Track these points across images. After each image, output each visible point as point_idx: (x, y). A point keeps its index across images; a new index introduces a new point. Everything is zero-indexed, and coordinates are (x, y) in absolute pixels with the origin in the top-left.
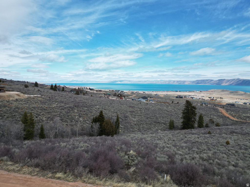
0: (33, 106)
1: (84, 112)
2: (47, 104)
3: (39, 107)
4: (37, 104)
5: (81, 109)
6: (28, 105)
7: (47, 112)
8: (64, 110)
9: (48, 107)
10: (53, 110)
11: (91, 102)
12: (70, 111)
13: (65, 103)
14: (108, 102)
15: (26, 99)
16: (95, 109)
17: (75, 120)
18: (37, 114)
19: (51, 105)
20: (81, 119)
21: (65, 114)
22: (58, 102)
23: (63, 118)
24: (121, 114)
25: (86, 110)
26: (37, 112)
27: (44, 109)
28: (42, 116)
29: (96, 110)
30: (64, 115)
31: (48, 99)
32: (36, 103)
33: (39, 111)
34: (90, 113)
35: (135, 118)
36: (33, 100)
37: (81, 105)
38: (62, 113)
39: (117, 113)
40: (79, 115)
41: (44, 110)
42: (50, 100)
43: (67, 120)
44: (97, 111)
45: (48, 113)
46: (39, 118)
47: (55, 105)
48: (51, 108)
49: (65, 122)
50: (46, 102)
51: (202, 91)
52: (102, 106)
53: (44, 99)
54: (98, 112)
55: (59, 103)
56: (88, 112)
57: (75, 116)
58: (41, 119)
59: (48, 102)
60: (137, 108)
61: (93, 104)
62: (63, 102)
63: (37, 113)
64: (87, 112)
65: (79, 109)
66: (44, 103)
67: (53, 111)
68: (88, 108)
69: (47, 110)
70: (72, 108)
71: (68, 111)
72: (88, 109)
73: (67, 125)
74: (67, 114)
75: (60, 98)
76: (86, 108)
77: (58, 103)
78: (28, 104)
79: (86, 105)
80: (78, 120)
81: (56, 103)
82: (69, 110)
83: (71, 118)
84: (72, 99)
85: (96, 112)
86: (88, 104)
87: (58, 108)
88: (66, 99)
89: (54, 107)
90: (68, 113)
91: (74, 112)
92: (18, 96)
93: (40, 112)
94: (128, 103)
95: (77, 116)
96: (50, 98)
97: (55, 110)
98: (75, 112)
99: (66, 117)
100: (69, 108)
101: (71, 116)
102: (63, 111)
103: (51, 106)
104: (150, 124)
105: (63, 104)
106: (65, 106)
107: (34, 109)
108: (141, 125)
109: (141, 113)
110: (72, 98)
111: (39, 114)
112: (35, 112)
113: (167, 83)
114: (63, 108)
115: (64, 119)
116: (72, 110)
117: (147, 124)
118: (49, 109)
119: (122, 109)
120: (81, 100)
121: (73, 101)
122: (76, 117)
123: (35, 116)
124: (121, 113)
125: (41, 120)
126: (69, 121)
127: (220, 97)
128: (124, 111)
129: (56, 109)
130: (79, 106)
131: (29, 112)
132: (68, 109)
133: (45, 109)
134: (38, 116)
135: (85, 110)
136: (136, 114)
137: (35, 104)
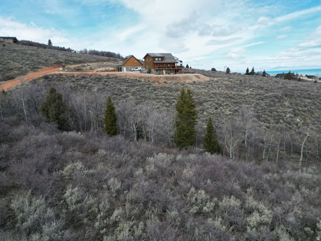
0: (214, 91)
1: (305, 106)
2: (235, 90)
3: (222, 94)
4: (220, 89)
5: (298, 102)
6: (208, 90)
7: (233, 102)
8: (263, 101)
9: (237, 94)
10: (245, 99)
11: (318, 89)
12: (275, 104)
13: (266, 90)
15: (206, 82)
17: (285, 119)
18: (217, 104)
19: (241, 91)
20: (298, 120)
21: (266, 107)
22: (254, 88)
23: (261, 114)
25: (309, 103)
26: (218, 101)
27: (230, 97)
28: (225, 107)
30: (262, 110)
31: (239, 83)
32: (219, 87)
33: (222, 99)
34: (317, 110)
36: (215, 83)
37: (299, 94)
38: (260, 106)
40: (294, 111)
41: (229, 99)
42: (241, 84)
43: (269, 118)
45: (236, 103)
46: (219, 110)
47: (249, 92)
48: (241, 95)
49: (265, 122)
50: (234, 87)
53: (232, 83)
55: (255, 90)
56: (313, 107)
57: (285, 112)
58: (223, 113)
59: (237, 86)
62: (263, 88)
63: (218, 102)
64: (310, 107)
65: (293, 100)
66: (232, 88)
67: (244, 100)
68: (314, 100)
69: (234, 98)
70: (280, 99)
71: (272, 103)
72: (314, 101)
73: (267, 127)
74: (269, 108)
75: (257, 82)
76: (309, 101)
77: (253, 90)
78: (208, 89)
79: (309, 94)
80: (291, 122)
81: (251, 89)
82: (273, 101)
83: (277, 117)
84: (279, 85)
86: (312, 94)
87: (253, 96)
88: (268, 84)
89: (246, 94)
90: (272, 106)
91: (283, 106)
92: (196, 78)
93: (223, 102)
95: (290, 112)
96: (241, 81)
97: (247, 100)
98: (285, 105)
99: (266, 113)
100: (273, 98)
101: (277, 112)
102: (262, 102)
103: (241, 93)
105: (263, 91)
106: (266, 95)
107: (214, 96)
110: (279, 83)
111: (221, 104)
112: (215, 100)
114: (261, 98)
115: (263, 116)
116: (279, 102)
118: (238, 98)
120: (297, 87)
121: (282, 88)
122: (288, 116)
123: (214, 107)
125: (222, 114)
126: (272, 121)
129: (250, 98)
130: (293, 95)
131: (206, 100)
132: (271, 99)
133: (231, 97)
134: (218, 107)
135: (307, 104)
137: (218, 89)
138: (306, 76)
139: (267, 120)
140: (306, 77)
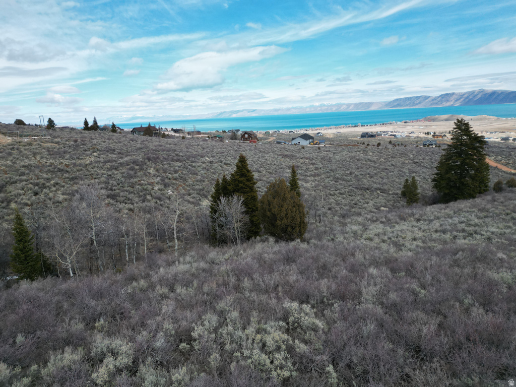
0: (27, 162)
1: (176, 172)
2: (67, 156)
3: (43, 166)
4: (38, 157)
5: (166, 166)
6: (12, 161)
7: (68, 178)
8: (118, 171)
9: (72, 164)
10: (88, 170)
11: (187, 148)
12: (135, 173)
13: (120, 153)
14: (229, 148)
15: (5, 146)
16: (200, 163)
17: (153, 194)
18: (37, 184)
19: (79, 158)
20: (170, 192)
21: (123, 179)
22: (100, 151)
23: (117, 191)
24: (270, 173)
25: (179, 167)
26: (38, 179)
27: (60, 170)
28: (54, 189)
29: (204, 166)
30: (119, 184)
31: (72, 145)
32: (35, 154)
33: (45, 175)
34: (191, 175)
35: (307, 182)
36: (27, 147)
37: (165, 156)
38: (114, 179)
39: (259, 172)
40: (162, 180)
41: (59, 173)
42: (77, 146)
43: (131, 196)
44: (208, 170)
45: (72, 179)
46: (42, 196)
47: (93, 159)
48: (80, 165)
49: (126, 203)
50: (65, 152)
51: (408, 121)
52: (217, 158)
53: (59, 145)
54: (212, 171)
55: (103, 154)
56: (184, 172)
57: (152, 184)
58: (50, 199)
59: (70, 150)
60: (302, 158)
61: (195, 153)
62: (114, 150)
63: (38, 181)
64: (182, 173)
65: (159, 165)
66: (61, 154)
67: (87, 173)
68: (184, 162)
69: (67, 172)
70: (142, 165)
71: (132, 172)
72: (184, 164)
73: (130, 210)
74: (128, 181)
75: (104, 142)
76: (179, 164)
77: (99, 154)
78: (11, 158)
79: (177, 155)
80: (161, 196)
81: (95, 154)
82: (132, 169)
83: (141, 192)
84: (138, 144)
85: (206, 172)
86: (181, 154)
87: (101, 164)
88: (122, 144)
89: (88, 162)
90: (132, 177)
91: (147, 175)
93: (48, 180)
94: (276, 149)
95: (158, 183)
96: (76, 141)
97: (92, 172)
98: (149, 173)
99: (125, 188)
100: (132, 165)
101: (141, 185)
102: (116, 172)
103: (79, 162)
104: (349, 194)
105: (115, 156)
106: (121, 161)
107: (27, 172)
108: (329, 198)
109: (316, 170)
110: (136, 141)
111: (44, 184)
112: (31, 179)
113: (334, 109)
114: (114, 166)
115: (122, 194)
116: (141, 169)
117: (341, 194)
118: (75, 170)
119: (269, 163)
120: (161, 146)
121: (141, 149)
122: (156, 188)
123: (30, 192)
124: (271, 171)
125: (49, 201)
126: (136, 200)
127: (448, 131)
128: (275, 166)
129: (96, 169)
130: (158, 158)
131: (12, 180)
132: (129, 167)
133: (62, 170)
134: (39, 190)
135: (177, 168)
136: (306, 172)
137: (33, 158)
138: (172, 129)
139: (129, 199)
140: (172, 132)
